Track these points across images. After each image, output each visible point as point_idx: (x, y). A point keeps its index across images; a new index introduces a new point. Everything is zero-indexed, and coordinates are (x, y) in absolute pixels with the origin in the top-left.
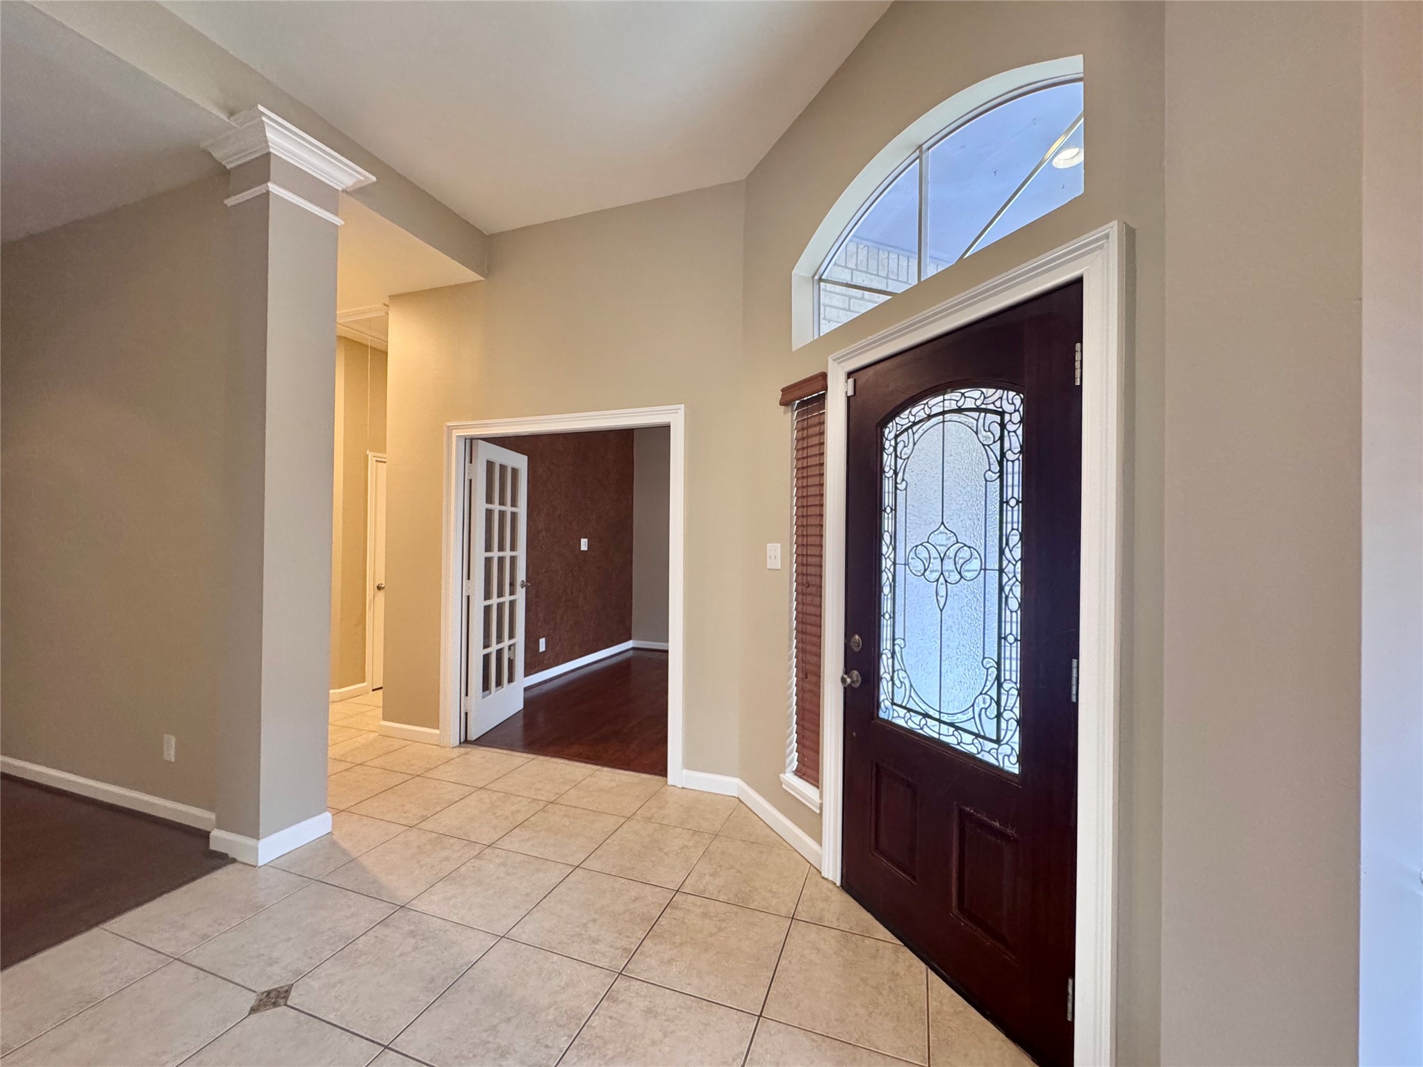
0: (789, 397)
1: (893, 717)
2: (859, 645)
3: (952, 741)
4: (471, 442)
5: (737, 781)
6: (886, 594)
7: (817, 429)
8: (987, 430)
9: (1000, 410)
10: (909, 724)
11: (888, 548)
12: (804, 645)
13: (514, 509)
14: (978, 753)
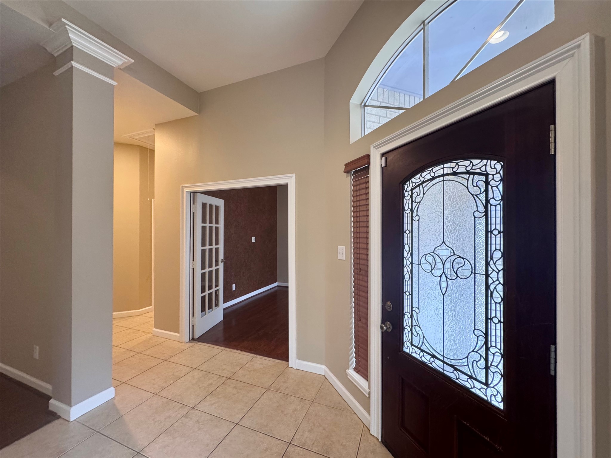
0: (349, 169)
1: (412, 353)
2: (390, 308)
3: (452, 375)
4: (194, 194)
5: (324, 367)
6: (407, 280)
7: (364, 186)
8: (475, 185)
9: (485, 173)
10: (422, 359)
11: (408, 254)
12: (359, 302)
13: (217, 225)
14: (472, 388)
